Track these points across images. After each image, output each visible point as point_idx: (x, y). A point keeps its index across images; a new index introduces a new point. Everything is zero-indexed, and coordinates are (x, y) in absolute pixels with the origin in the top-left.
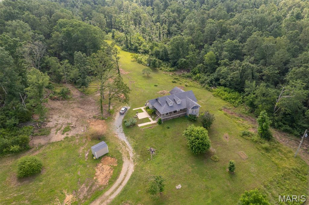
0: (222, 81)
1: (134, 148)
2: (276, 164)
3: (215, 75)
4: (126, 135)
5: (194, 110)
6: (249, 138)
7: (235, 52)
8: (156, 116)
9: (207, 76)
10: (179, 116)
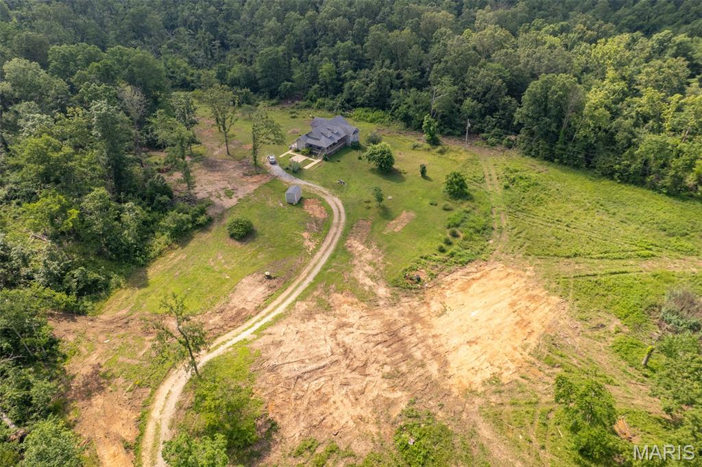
0: (360, 100)
1: (323, 186)
2: (454, 160)
3: (345, 95)
4: (303, 180)
5: (356, 136)
6: (421, 148)
7: (356, 58)
8: (316, 155)
9: (333, 99)
10: (341, 148)
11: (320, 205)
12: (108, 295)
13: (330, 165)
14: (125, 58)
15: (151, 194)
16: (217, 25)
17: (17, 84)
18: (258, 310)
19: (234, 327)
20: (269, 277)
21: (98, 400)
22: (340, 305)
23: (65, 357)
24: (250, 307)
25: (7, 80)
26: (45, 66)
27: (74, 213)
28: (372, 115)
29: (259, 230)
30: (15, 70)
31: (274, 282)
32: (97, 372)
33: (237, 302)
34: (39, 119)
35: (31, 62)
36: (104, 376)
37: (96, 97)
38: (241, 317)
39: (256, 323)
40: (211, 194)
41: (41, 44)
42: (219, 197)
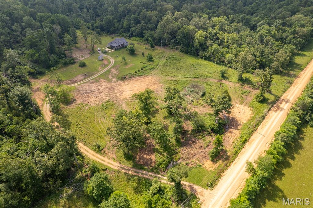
0: (134, 34)
1: (111, 57)
3: (130, 33)
4: (106, 55)
6: (147, 49)
7: (137, 20)
8: (113, 49)
9: (127, 34)
10: (122, 47)
11: (107, 61)
12: (44, 75)
13: (116, 52)
14: (58, 17)
15: (60, 54)
16: (96, 8)
17: (27, 23)
18: (80, 81)
19: (73, 84)
20: (86, 75)
21: (38, 93)
22: (102, 81)
23: (32, 85)
24: (78, 80)
25: (24, 23)
26: (35, 19)
27: (37, 55)
28: (137, 39)
29: (88, 65)
30: (26, 20)
31: (86, 76)
32: (38, 88)
33: (75, 79)
34: (31, 32)
35: (31, 17)
36: (40, 89)
37: (46, 27)
38: (75, 82)
39: (79, 83)
40: (77, 57)
41: (35, 13)
42: (80, 57)
